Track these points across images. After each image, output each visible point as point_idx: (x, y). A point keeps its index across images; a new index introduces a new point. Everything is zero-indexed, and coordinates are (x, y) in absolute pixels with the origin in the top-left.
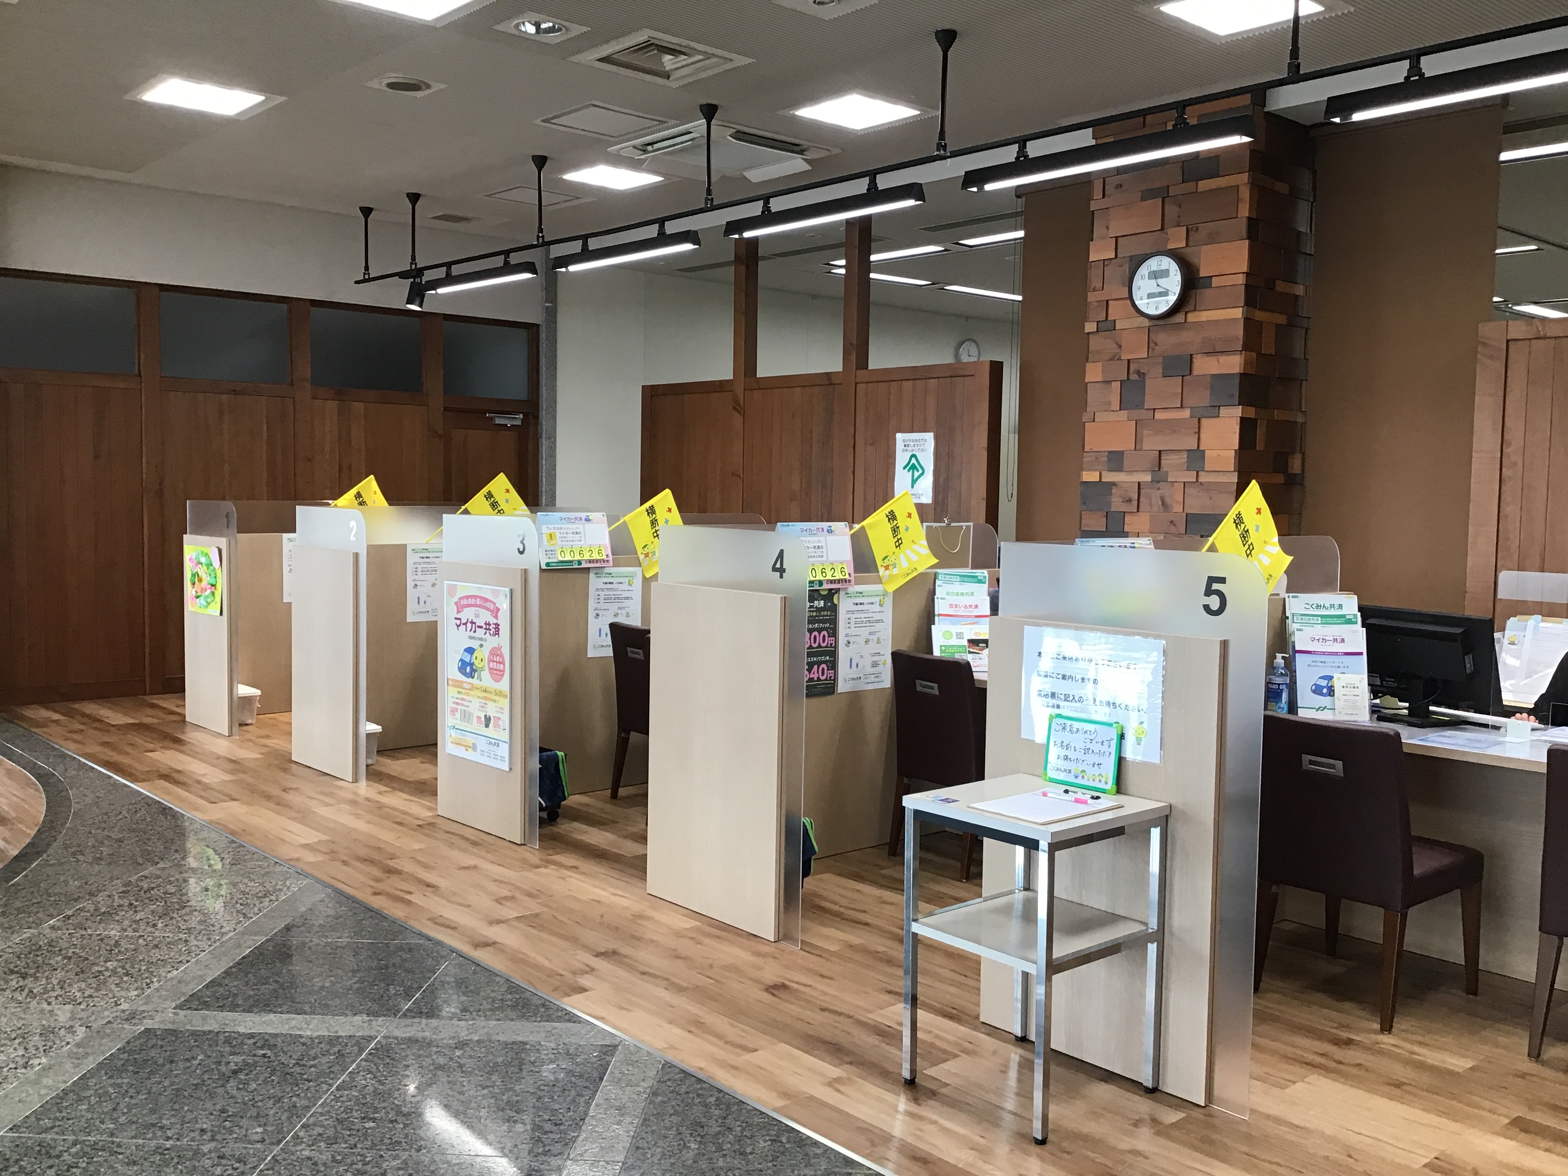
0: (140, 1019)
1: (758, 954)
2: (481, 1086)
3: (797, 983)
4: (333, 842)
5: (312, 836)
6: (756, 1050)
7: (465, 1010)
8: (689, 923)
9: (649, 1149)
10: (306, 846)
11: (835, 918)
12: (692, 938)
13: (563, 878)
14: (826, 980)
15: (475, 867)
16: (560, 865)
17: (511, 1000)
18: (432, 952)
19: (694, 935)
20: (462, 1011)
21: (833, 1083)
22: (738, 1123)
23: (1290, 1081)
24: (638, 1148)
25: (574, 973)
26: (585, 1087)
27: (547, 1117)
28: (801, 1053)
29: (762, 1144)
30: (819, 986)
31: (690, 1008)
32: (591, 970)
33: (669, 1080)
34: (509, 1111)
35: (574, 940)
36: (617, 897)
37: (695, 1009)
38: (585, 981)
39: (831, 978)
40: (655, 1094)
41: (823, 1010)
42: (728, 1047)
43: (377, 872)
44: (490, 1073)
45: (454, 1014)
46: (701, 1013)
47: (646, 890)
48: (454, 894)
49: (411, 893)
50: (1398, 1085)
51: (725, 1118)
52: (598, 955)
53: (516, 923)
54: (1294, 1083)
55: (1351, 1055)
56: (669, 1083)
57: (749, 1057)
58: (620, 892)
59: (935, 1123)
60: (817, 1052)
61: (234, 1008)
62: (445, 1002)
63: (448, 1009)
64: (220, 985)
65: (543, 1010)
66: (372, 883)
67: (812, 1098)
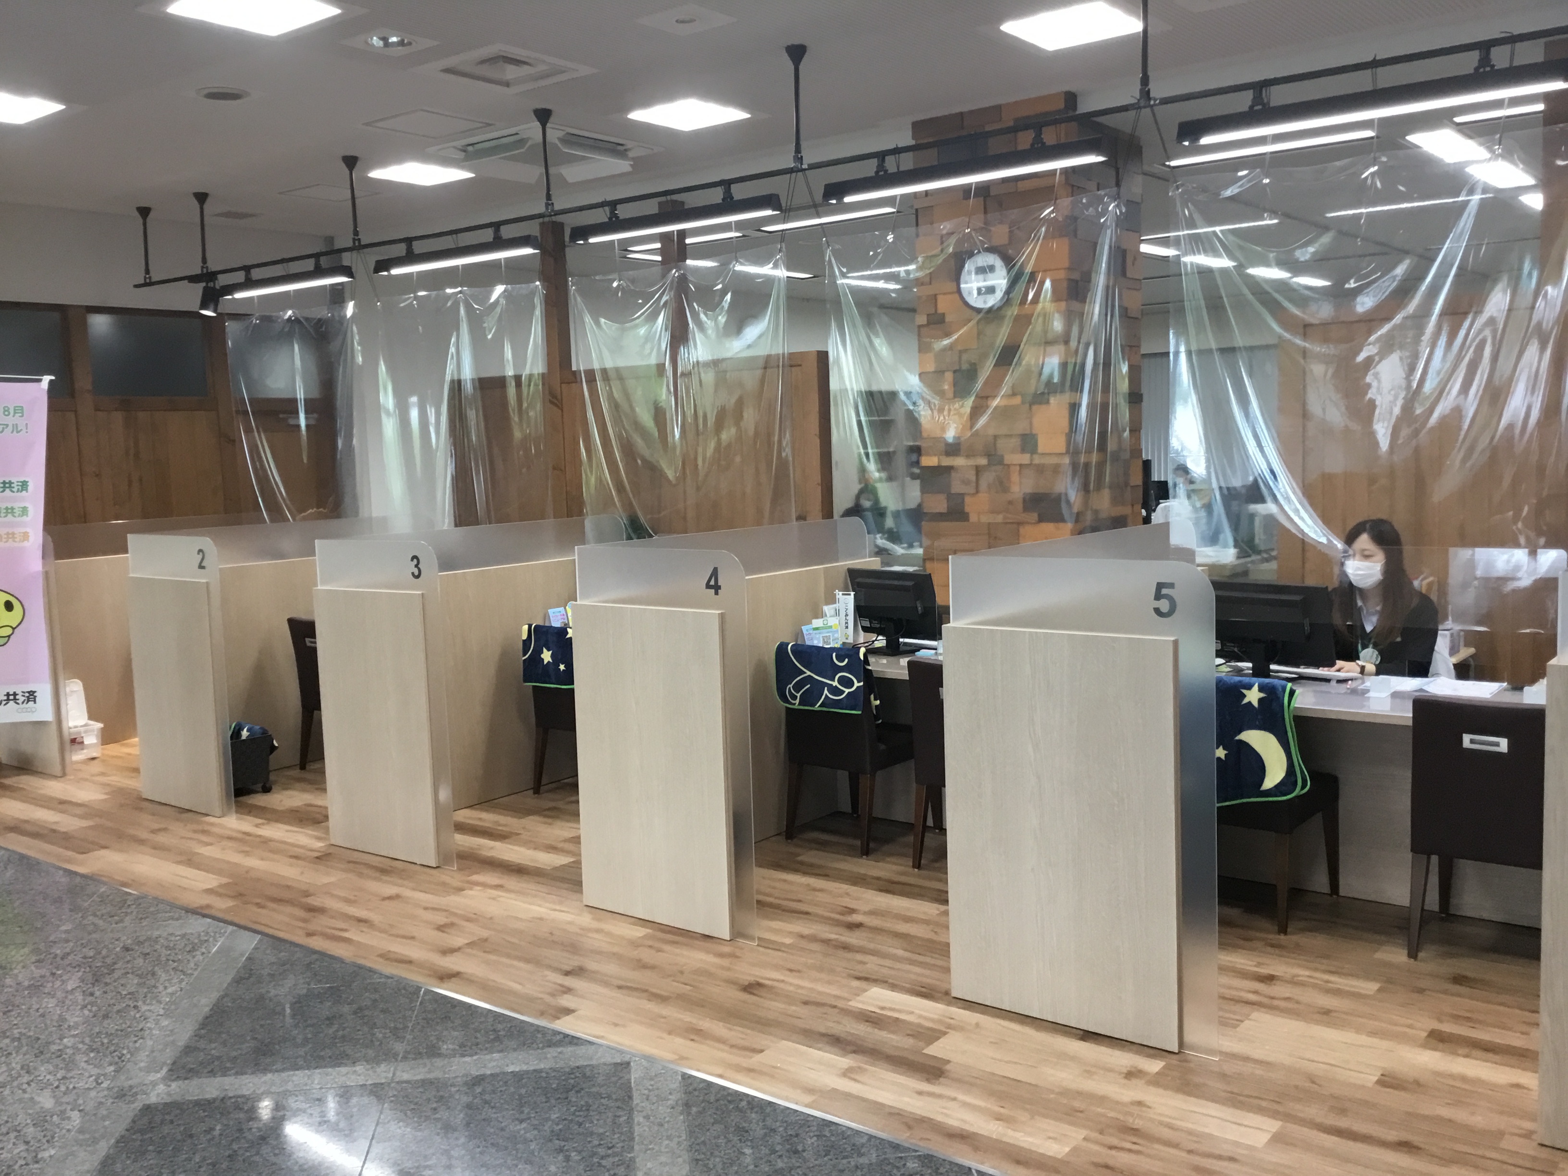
0: (132, 1096)
1: (721, 955)
2: (517, 1119)
3: (769, 979)
4: (236, 884)
5: (212, 881)
6: (762, 1051)
7: (462, 1046)
8: (640, 932)
9: (708, 1159)
10: (209, 891)
11: (776, 911)
12: (650, 947)
13: (494, 899)
14: (794, 974)
15: (397, 897)
16: (484, 885)
17: (504, 1029)
18: (399, 990)
19: (650, 943)
20: (460, 1047)
21: (847, 1073)
22: (778, 1124)
23: (1237, 1020)
24: (697, 1160)
25: (553, 995)
26: (618, 1107)
27: (596, 1142)
28: (805, 1048)
29: (809, 1141)
30: (791, 980)
31: (682, 1016)
32: (568, 990)
33: (695, 1090)
34: (557, 1142)
35: (536, 962)
36: (557, 913)
37: (688, 1018)
38: (566, 1001)
39: (799, 971)
40: (687, 1105)
41: (806, 1003)
42: (734, 1050)
43: (301, 913)
44: (521, 1105)
45: (454, 1050)
46: (694, 1021)
47: (582, 901)
48: (391, 926)
49: (346, 930)
50: (1327, 1012)
51: (764, 1121)
52: (567, 973)
53: (469, 950)
54: (1242, 1021)
55: (1278, 990)
56: (696, 1093)
57: (758, 1058)
58: (558, 907)
59: (955, 1099)
60: (820, 1045)
61: (225, 1072)
62: (438, 1039)
63: (445, 1047)
64: (196, 1049)
65: (539, 1036)
66: (301, 924)
67: (834, 1090)
